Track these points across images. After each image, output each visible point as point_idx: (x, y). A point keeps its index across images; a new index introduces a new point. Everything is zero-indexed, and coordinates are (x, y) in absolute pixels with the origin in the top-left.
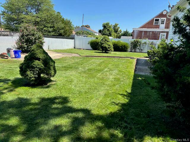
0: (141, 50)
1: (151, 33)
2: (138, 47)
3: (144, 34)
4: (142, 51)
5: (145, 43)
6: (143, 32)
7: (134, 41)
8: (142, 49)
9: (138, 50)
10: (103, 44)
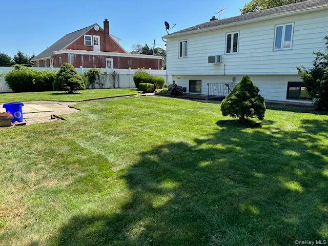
0: (101, 85)
1: (94, 58)
2: (97, 81)
3: (84, 60)
4: (103, 86)
5: (106, 74)
6: (82, 57)
7: (90, 71)
8: (103, 83)
9: (97, 86)
10: (69, 78)
